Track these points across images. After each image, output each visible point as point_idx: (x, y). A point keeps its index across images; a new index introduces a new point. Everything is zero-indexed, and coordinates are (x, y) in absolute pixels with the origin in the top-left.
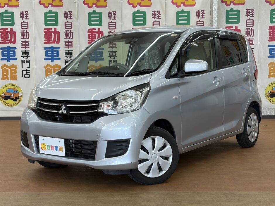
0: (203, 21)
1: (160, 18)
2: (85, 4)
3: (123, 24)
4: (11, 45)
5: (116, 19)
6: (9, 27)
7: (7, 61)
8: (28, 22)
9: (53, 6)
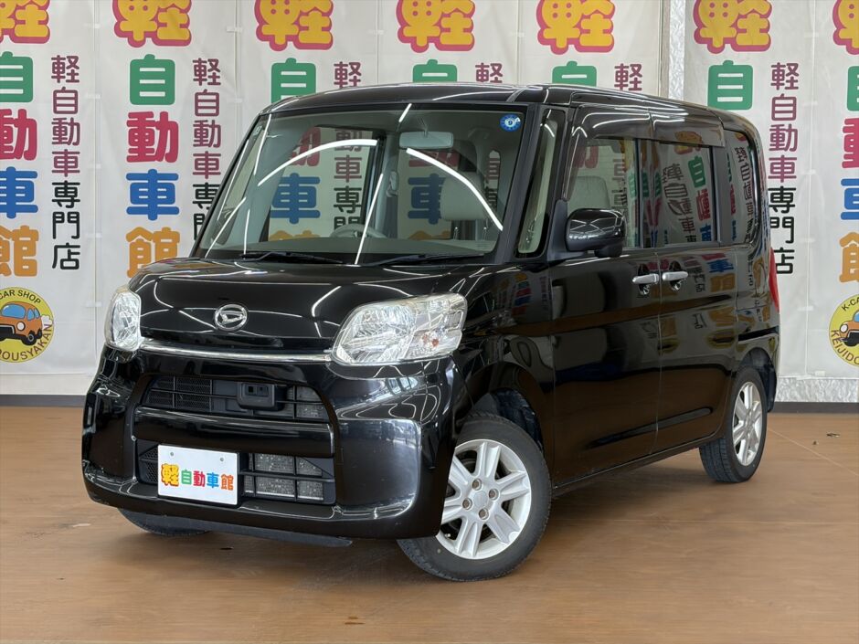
2: (261, 36)
4: (21, 165)
6: (15, 107)
7: (5, 214)
9: (158, 42)
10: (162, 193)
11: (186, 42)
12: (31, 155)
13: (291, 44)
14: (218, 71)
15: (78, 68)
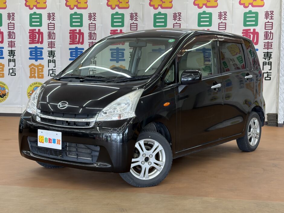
0: (272, 23)
1: (226, 19)
2: (150, 5)
3: (187, 25)
4: (79, 46)
5: (181, 20)
6: (78, 29)
8: (95, 24)
9: (119, 8)
11: (128, 8)
12: (82, 43)
13: (159, 7)
14: (137, 16)
15: (96, 16)
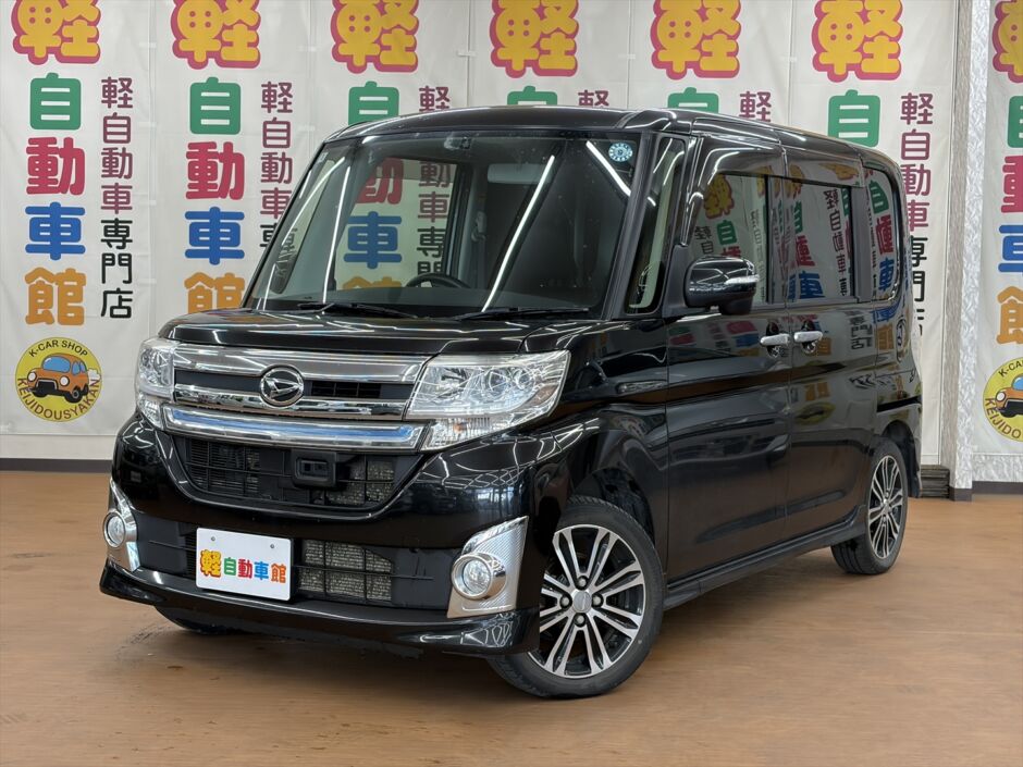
0: (928, 135)
1: (767, 116)
2: (496, 61)
4: (226, 204)
6: (220, 140)
7: (208, 260)
8: (288, 124)
9: (381, 67)
10: (383, 239)
11: (412, 68)
12: (237, 194)
13: (529, 70)
14: (448, 100)
15: (290, 96)
